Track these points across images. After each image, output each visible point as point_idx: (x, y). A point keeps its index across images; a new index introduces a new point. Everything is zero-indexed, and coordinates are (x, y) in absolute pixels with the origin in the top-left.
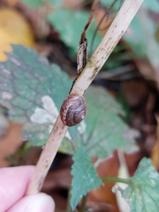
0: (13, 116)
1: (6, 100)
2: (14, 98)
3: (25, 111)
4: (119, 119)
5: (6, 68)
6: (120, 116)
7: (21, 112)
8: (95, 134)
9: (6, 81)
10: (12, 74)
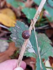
0: (17, 45)
1: (14, 40)
2: (17, 39)
3: (20, 43)
4: (50, 45)
5: (14, 29)
6: (50, 44)
7: (19, 44)
8: (42, 51)
9: (15, 33)
10: (16, 31)
